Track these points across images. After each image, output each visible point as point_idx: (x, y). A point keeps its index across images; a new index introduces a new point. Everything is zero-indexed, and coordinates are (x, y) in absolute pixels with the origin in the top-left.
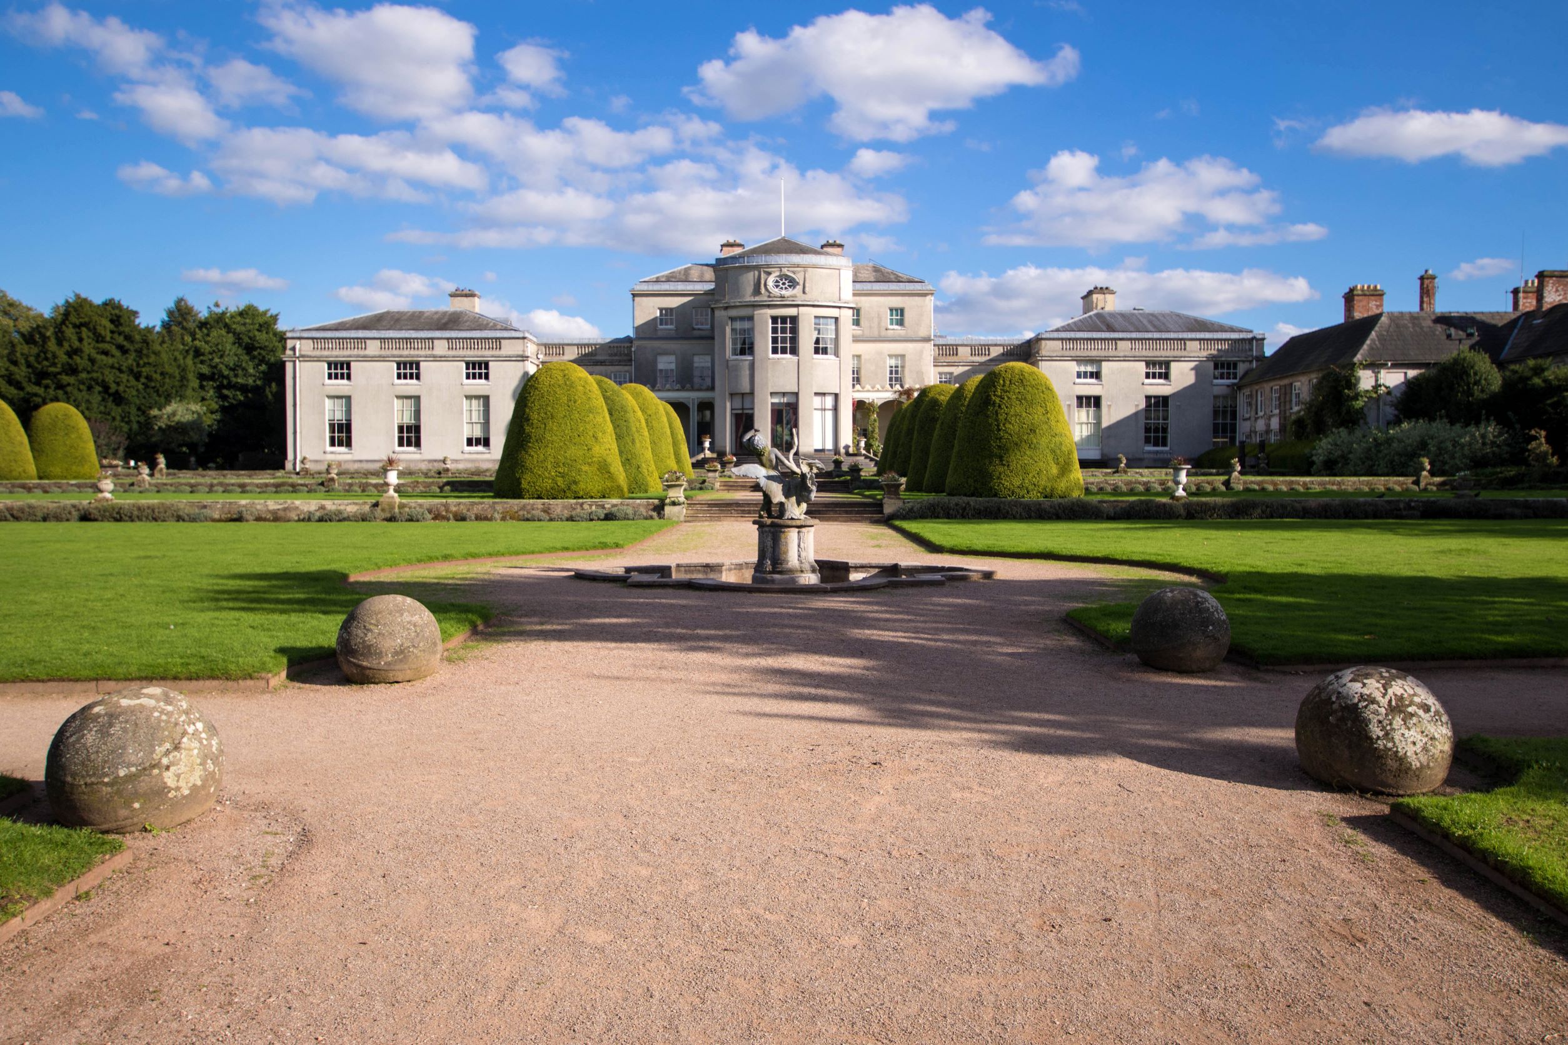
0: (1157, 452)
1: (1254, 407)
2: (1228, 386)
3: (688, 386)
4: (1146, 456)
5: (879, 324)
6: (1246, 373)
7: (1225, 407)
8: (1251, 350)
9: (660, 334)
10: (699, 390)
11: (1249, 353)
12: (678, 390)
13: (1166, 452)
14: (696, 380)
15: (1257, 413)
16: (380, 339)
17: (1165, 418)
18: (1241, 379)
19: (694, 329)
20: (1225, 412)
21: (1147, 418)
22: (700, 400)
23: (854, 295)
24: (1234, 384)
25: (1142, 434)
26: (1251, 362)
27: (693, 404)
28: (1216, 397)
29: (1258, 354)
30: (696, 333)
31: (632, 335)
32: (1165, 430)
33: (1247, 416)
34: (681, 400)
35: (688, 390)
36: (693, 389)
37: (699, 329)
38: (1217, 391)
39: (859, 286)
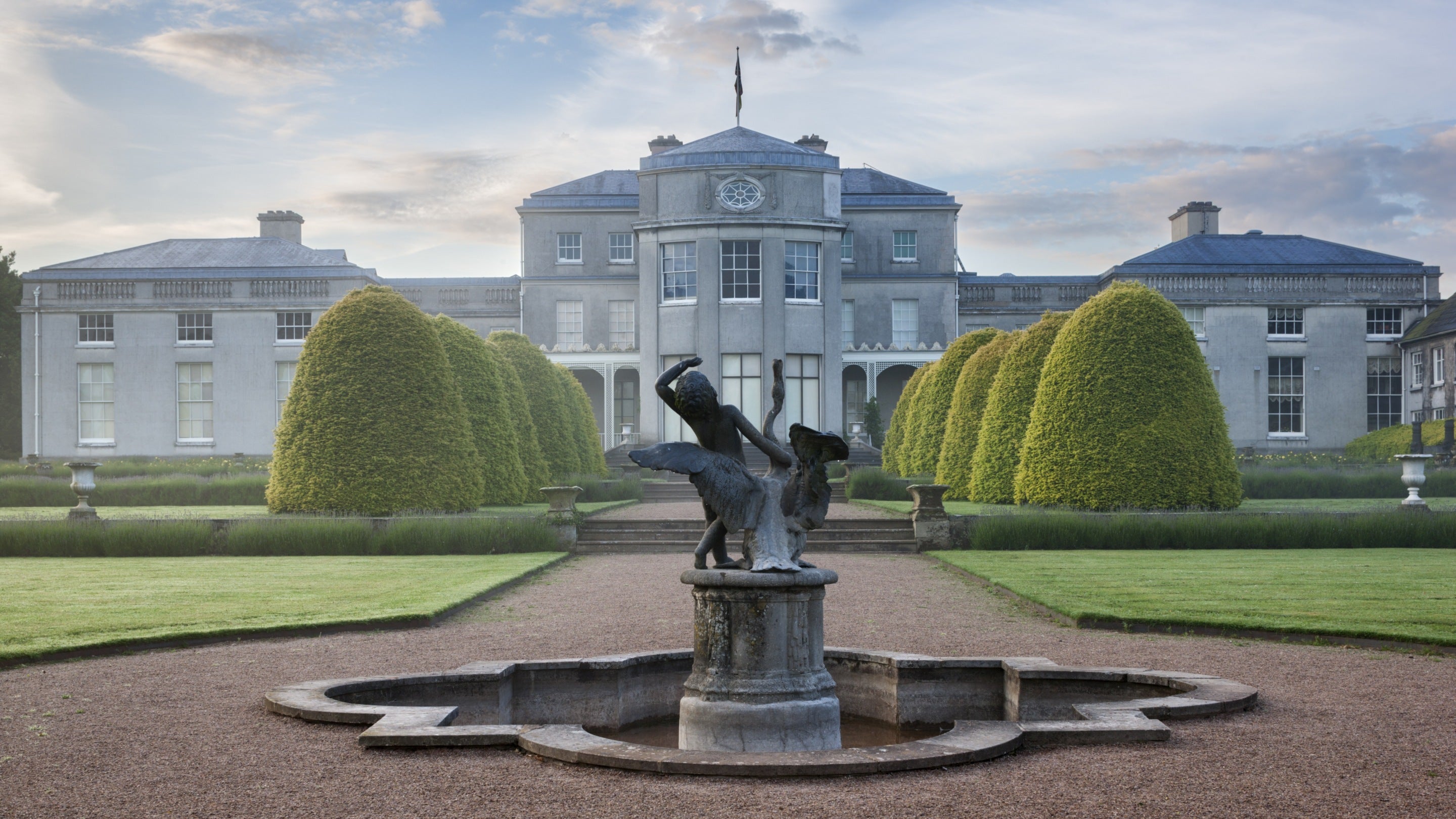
0: (1287, 440)
1: (1428, 374)
2: (1388, 343)
3: (601, 346)
4: (1271, 445)
5: (880, 254)
6: (1413, 325)
7: (1384, 373)
8: (1420, 290)
9: (560, 271)
10: (619, 351)
11: (1418, 296)
12: (585, 352)
13: (1300, 440)
14: (615, 338)
15: (1432, 382)
16: (155, 280)
17: (1299, 390)
18: (1407, 332)
19: (610, 264)
20: (1384, 381)
21: (1271, 390)
22: (619, 366)
23: (843, 211)
24: (1396, 340)
25: (1265, 413)
26: (1420, 308)
27: (609, 371)
28: (1371, 359)
29: (1431, 297)
30: (613, 270)
31: (519, 274)
32: (1297, 405)
33: (1417, 386)
34: (591, 367)
35: (600, 352)
36: (608, 350)
37: (617, 264)
38: (1374, 350)
39: (849, 200)
